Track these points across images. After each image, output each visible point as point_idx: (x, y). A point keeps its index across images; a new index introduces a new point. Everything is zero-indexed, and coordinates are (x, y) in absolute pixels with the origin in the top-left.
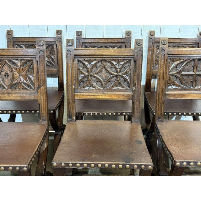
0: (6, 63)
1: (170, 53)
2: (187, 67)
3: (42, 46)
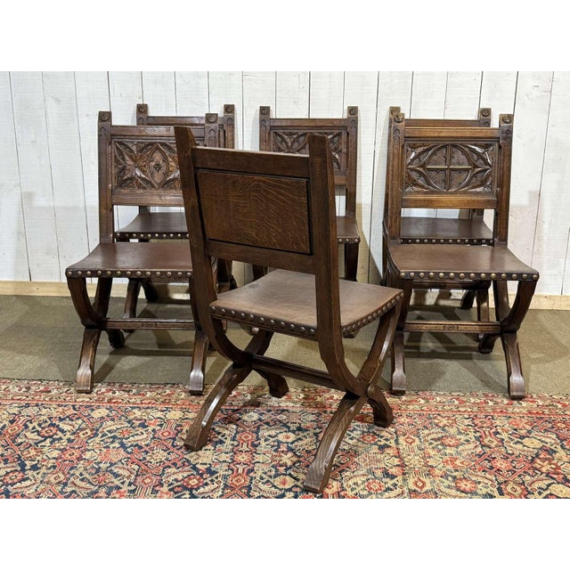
0: (158, 148)
1: (408, 135)
2: (435, 158)
3: (213, 122)
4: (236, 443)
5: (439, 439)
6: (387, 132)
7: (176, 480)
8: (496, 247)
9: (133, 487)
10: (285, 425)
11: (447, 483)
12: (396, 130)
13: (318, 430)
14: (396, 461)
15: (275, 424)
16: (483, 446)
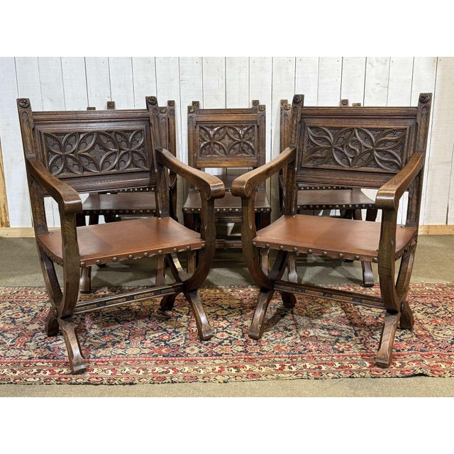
4: (190, 317)
5: (319, 310)
6: (279, 117)
7: (155, 337)
8: (354, 190)
9: (128, 341)
10: (220, 306)
11: (323, 331)
12: (286, 115)
13: (241, 308)
14: (292, 322)
15: (214, 306)
16: (346, 312)
